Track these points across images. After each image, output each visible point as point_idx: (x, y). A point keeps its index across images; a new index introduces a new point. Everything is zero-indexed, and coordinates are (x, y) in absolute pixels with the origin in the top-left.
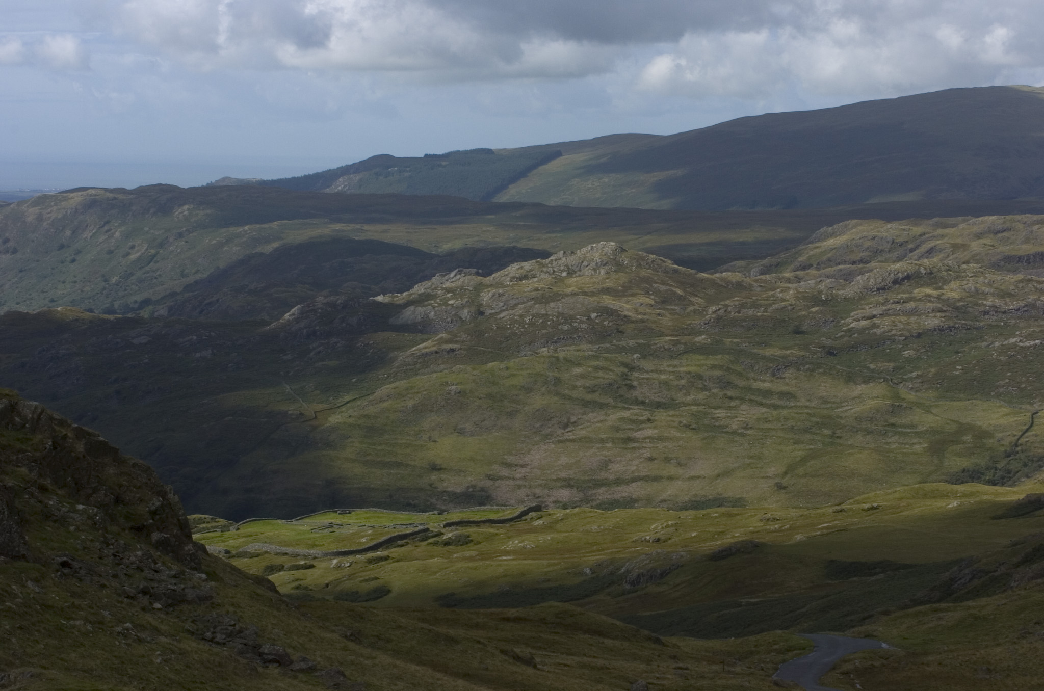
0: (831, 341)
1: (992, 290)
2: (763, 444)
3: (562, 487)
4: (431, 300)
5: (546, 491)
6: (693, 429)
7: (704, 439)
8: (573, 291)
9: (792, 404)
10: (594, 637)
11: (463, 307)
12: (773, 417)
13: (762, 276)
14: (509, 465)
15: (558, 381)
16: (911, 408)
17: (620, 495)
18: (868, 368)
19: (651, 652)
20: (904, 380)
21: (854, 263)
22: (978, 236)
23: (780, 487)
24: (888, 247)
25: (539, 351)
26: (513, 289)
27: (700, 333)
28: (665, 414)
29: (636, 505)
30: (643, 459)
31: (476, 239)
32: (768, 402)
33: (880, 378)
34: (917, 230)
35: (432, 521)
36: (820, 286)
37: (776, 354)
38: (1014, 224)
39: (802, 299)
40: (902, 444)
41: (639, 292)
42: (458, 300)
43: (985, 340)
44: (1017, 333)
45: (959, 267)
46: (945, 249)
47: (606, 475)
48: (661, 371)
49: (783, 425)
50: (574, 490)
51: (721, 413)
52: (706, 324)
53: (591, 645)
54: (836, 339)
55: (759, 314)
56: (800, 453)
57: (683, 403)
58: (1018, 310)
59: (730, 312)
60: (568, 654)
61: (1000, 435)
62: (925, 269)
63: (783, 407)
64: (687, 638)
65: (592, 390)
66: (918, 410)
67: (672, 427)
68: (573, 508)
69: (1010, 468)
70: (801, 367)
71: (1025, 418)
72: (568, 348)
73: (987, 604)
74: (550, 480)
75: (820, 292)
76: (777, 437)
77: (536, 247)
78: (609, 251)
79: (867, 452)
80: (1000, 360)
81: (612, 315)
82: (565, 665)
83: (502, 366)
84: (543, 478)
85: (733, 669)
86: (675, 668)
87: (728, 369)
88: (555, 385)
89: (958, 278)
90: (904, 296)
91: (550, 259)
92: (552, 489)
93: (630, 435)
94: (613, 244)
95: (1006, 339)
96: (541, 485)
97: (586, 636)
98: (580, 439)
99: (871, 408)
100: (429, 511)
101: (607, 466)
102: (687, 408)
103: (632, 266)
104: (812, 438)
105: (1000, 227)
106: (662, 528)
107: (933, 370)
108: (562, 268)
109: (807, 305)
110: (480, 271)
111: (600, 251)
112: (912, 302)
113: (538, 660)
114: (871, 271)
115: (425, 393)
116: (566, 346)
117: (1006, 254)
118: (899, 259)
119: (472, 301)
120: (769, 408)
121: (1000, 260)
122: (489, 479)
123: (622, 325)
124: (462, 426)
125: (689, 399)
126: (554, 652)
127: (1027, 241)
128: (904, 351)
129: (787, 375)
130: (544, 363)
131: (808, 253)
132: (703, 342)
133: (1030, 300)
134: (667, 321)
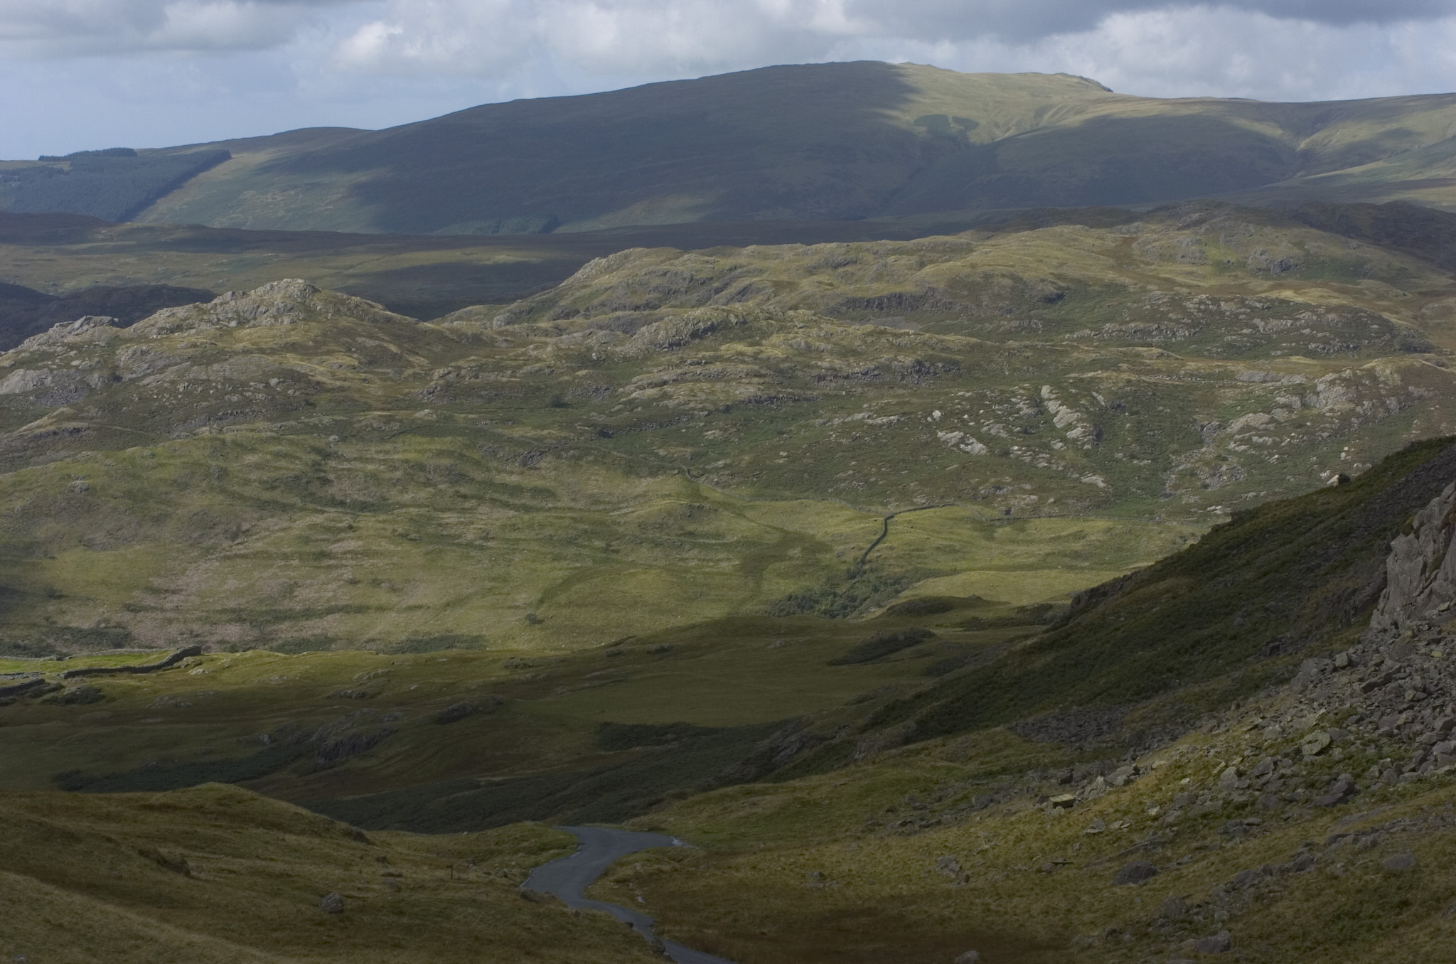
0: (604, 416)
1: (830, 347)
2: (510, 561)
3: (229, 621)
4: (48, 360)
5: (207, 627)
6: (412, 540)
7: (427, 554)
8: (245, 347)
9: (551, 506)
10: (271, 832)
11: (92, 369)
12: (523, 523)
13: (508, 327)
14: (155, 591)
15: (224, 473)
16: (716, 510)
17: (310, 632)
18: (657, 455)
19: (352, 852)
20: (705, 472)
21: (637, 308)
22: (811, 272)
23: (534, 621)
24: (685, 286)
25: (197, 431)
26: (162, 345)
27: (423, 407)
28: (373, 519)
29: (333, 646)
30: (342, 582)
31: (111, 274)
32: (516, 502)
33: (674, 469)
34: (725, 263)
35: (49, 670)
36: (590, 340)
37: (529, 435)
38: (861, 254)
39: (564, 359)
40: (704, 560)
41: (337, 348)
42: (84, 360)
43: (821, 416)
44: (865, 406)
45: (784, 313)
46: (764, 289)
47: (291, 604)
48: (367, 459)
49: (537, 534)
50: (247, 626)
51: (450, 518)
52: (430, 394)
53: (267, 843)
54: (611, 414)
55: (504, 380)
56: (561, 573)
57: (398, 503)
58: (866, 374)
59: (464, 377)
60: (234, 856)
61: (841, 548)
62: (737, 316)
63: (538, 510)
64: (402, 833)
65: (271, 486)
66: (726, 513)
67: (382, 537)
68: (244, 651)
69: (855, 594)
70: (562, 453)
71: (876, 524)
72: (238, 427)
73: (820, 785)
74: (214, 611)
75: (590, 349)
76: (529, 551)
77: (193, 286)
78: (296, 292)
79: (654, 571)
80: (841, 443)
81: (299, 381)
82: (231, 872)
83: (147, 452)
84: (204, 609)
85: (464, 876)
86: (382, 876)
87: (461, 456)
88: (220, 478)
89: (781, 329)
90: (707, 354)
91: (213, 302)
92: (215, 624)
93: (324, 549)
94: (301, 281)
95: (849, 415)
96: (200, 619)
97: (261, 830)
98: (255, 555)
99: (660, 510)
100: (45, 656)
101: (291, 591)
102: (404, 510)
103: (328, 312)
104: (578, 552)
105: (841, 259)
106: (369, 678)
107: (746, 458)
108: (230, 315)
109: (572, 368)
110: (116, 320)
111: (283, 292)
112: (718, 363)
113: (191, 864)
114: (661, 319)
115: (39, 490)
116: (235, 424)
117: (849, 296)
118: (700, 303)
119: (105, 361)
120: (519, 511)
121: (841, 305)
122: (128, 610)
123: (313, 395)
124: (91, 537)
125: (407, 497)
126: (215, 853)
127: (879, 277)
128: (707, 431)
129: (543, 464)
130: (204, 448)
131: (573, 294)
132: (426, 418)
133: (883, 360)
134: (376, 389)
